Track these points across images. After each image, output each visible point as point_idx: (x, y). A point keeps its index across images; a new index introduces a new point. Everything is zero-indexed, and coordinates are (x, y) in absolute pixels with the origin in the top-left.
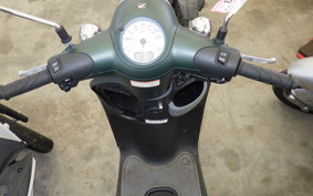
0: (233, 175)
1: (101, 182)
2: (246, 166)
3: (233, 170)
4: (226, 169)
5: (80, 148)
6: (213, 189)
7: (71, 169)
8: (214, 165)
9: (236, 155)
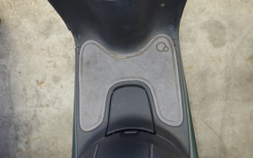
0: (215, 52)
1: (65, 61)
2: (232, 41)
3: (216, 46)
4: (208, 44)
5: (36, 22)
6: (190, 68)
7: (30, 46)
8: (193, 40)
9: (222, 27)
